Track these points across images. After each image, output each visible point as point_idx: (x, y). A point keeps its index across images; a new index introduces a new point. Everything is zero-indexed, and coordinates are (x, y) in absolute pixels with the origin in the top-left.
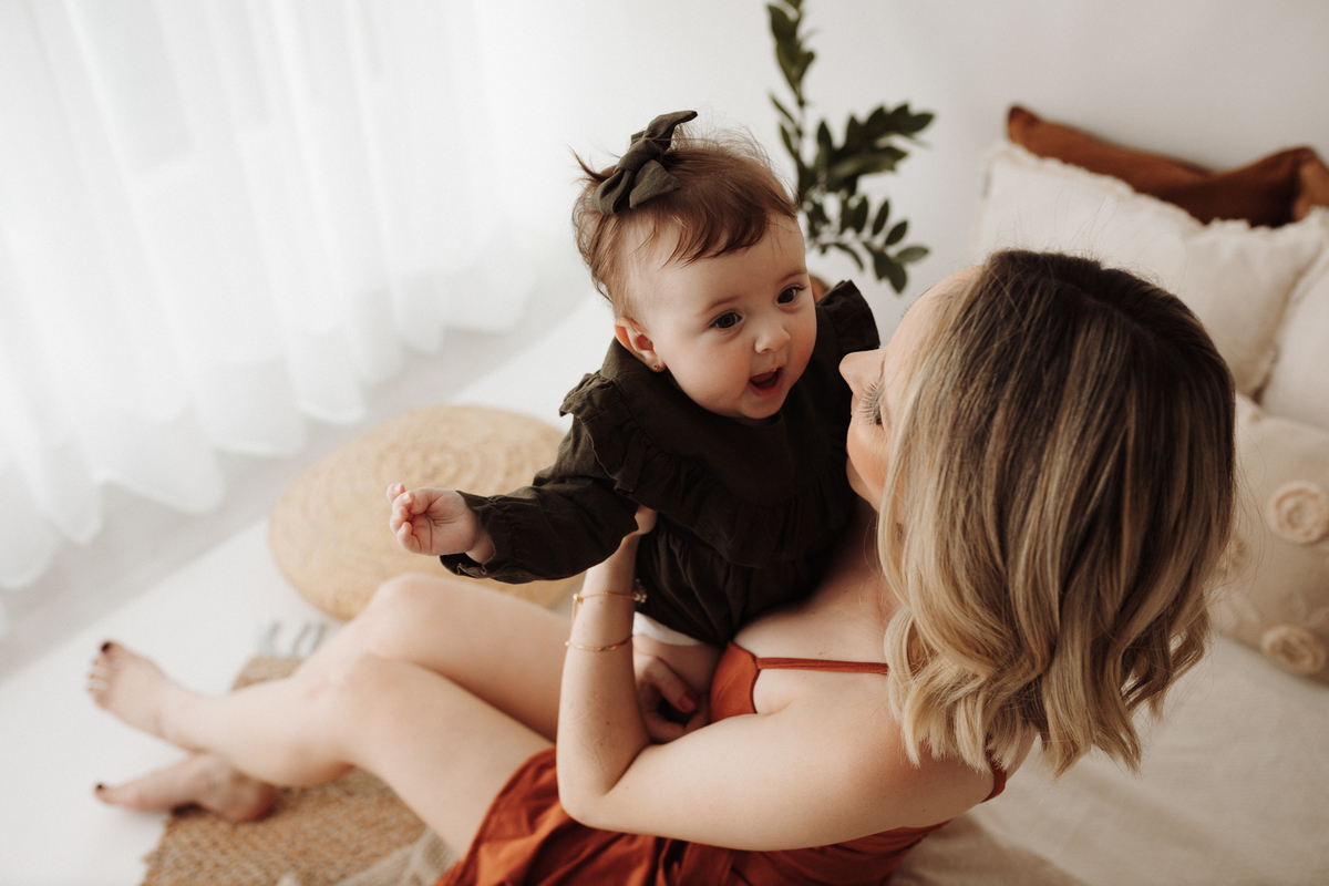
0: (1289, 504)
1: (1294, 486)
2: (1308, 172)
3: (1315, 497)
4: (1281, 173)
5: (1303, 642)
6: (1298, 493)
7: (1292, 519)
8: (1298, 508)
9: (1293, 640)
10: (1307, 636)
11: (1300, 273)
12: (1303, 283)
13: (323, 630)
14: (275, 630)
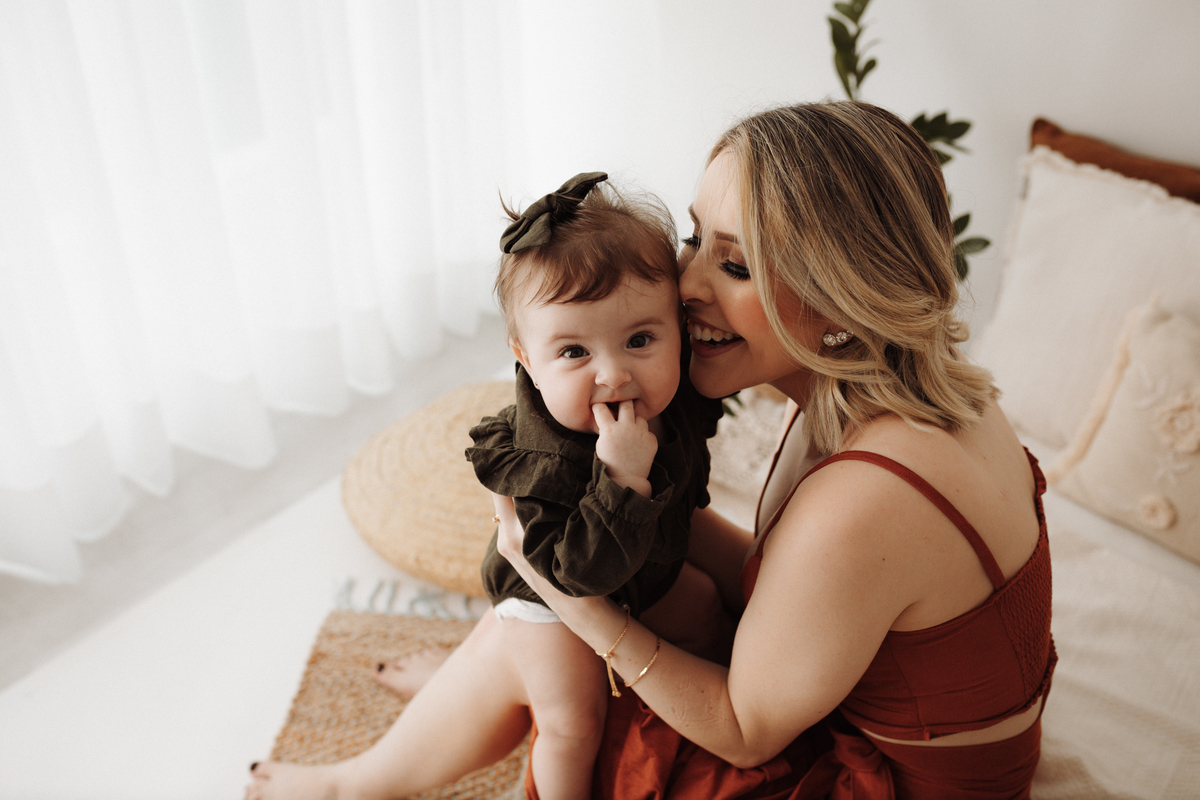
13: (396, 587)
14: (350, 586)
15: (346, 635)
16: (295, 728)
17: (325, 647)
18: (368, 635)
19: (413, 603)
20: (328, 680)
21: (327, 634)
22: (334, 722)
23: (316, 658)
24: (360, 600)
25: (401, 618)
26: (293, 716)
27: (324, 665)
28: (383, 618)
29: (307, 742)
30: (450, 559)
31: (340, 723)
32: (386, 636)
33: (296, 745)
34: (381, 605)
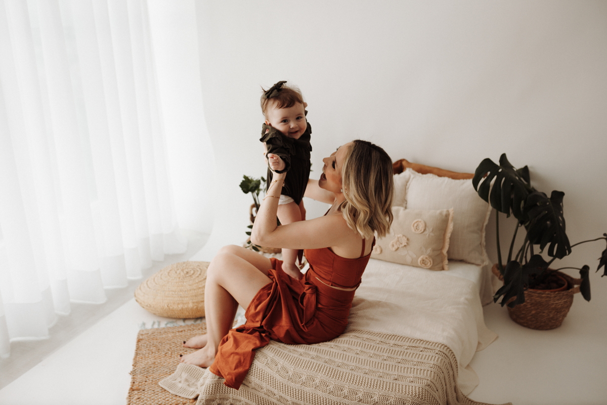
0: (415, 225)
1: (416, 221)
2: (404, 163)
3: (420, 222)
4: (399, 165)
5: (426, 258)
6: (417, 222)
7: (417, 228)
8: (417, 225)
9: (424, 259)
10: (427, 256)
11: (407, 182)
12: (408, 184)
13: (159, 323)
14: (144, 324)
15: (148, 334)
16: (138, 356)
17: (141, 337)
18: (155, 333)
19: (166, 324)
20: (145, 345)
21: (140, 334)
22: (151, 353)
23: (139, 341)
24: (149, 326)
25: (164, 328)
26: (137, 354)
27: (143, 342)
28: (157, 329)
29: (144, 358)
30: (179, 304)
31: (152, 353)
32: (160, 333)
33: (141, 360)
34: (156, 326)
